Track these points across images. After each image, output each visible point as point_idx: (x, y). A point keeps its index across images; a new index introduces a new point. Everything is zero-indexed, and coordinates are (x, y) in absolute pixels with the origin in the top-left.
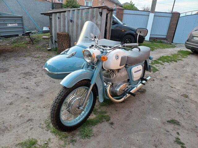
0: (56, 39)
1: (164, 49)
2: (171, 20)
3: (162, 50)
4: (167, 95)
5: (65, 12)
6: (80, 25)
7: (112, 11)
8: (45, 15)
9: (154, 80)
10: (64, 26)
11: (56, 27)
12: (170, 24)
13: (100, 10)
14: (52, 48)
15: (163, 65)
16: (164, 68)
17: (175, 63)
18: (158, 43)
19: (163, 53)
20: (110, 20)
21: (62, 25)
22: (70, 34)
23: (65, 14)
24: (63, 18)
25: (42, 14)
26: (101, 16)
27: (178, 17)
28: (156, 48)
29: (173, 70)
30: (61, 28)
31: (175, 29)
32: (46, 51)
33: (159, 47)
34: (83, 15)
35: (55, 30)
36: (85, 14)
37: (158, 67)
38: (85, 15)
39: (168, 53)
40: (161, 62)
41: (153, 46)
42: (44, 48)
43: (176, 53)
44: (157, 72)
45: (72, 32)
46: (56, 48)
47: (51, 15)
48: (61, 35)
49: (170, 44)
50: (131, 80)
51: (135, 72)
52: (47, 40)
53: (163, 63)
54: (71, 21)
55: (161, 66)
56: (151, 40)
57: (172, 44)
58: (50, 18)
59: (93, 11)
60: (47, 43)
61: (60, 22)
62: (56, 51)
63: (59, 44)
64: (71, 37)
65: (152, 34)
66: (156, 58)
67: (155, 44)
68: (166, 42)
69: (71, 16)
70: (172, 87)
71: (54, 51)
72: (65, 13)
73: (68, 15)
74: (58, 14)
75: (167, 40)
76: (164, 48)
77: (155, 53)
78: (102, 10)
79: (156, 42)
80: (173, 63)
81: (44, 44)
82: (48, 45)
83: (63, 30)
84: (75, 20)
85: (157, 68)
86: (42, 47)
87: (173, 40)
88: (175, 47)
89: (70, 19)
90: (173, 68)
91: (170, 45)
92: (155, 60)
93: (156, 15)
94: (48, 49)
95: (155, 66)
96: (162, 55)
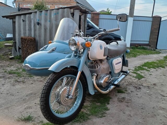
0: (20, 45)
1: (148, 56)
2: (152, 24)
3: (146, 56)
4: (158, 105)
5: (31, 13)
6: (48, 28)
7: (86, 14)
8: (7, 18)
9: (140, 88)
10: (30, 30)
11: (20, 31)
12: (151, 29)
13: (72, 10)
14: (15, 57)
15: (149, 71)
16: (151, 75)
17: (163, 68)
18: (140, 49)
19: (147, 59)
20: (84, 23)
21: (27, 29)
22: (37, 38)
23: (30, 17)
24: (28, 20)
25: (3, 17)
26: (73, 17)
27: (160, 21)
28: (138, 54)
29: (161, 77)
30: (26, 33)
31: (157, 34)
32: (7, 60)
33: (142, 53)
34: (52, 16)
35: (20, 34)
36: (54, 15)
37: (144, 74)
38: (54, 17)
39: (154, 59)
40: (146, 68)
41: (135, 52)
42: (6, 57)
43: (162, 58)
44: (143, 79)
45: (40, 36)
46: (20, 56)
47: (15, 18)
48: (26, 40)
49: (154, 50)
50: (112, 72)
51: (116, 64)
52: (10, 48)
53: (148, 69)
54: (38, 24)
55: (146, 72)
56: (133, 46)
57: (157, 50)
58: (13, 21)
59: (63, 12)
60: (10, 51)
61: (25, 26)
62: (19, 59)
63: (23, 51)
64: (38, 42)
65: (133, 40)
66: (140, 64)
67: (137, 51)
68: (149, 48)
69: (37, 18)
70: (164, 96)
71: (17, 60)
72: (31, 15)
73: (34, 17)
74: (22, 16)
75: (150, 46)
76: (148, 54)
77: (139, 59)
78: (74, 11)
79: (138, 49)
80: (160, 69)
81: (6, 52)
82: (11, 53)
83: (29, 35)
84: (43, 22)
85: (142, 74)
86: (3, 56)
87: (156, 46)
88: (160, 53)
89: (37, 21)
90: (161, 74)
91: (154, 52)
92: (139, 66)
93: (135, 19)
94: (10, 57)
95: (140, 73)
96: (146, 61)
